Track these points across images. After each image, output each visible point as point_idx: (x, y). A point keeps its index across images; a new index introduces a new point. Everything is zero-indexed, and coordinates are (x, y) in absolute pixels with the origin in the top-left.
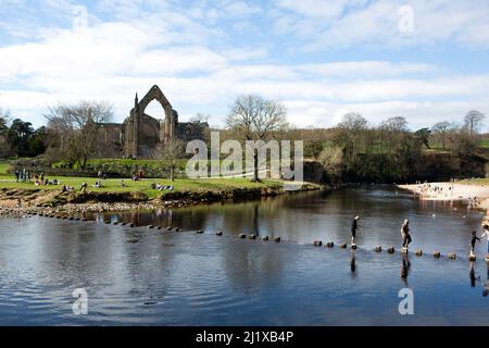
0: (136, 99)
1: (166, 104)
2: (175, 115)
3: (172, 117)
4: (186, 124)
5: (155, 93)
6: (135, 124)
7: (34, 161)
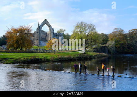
0: (39, 24)
1: (49, 26)
2: (53, 30)
3: (52, 31)
4: (57, 33)
5: (46, 22)
6: (39, 33)
7: (2, 47)
